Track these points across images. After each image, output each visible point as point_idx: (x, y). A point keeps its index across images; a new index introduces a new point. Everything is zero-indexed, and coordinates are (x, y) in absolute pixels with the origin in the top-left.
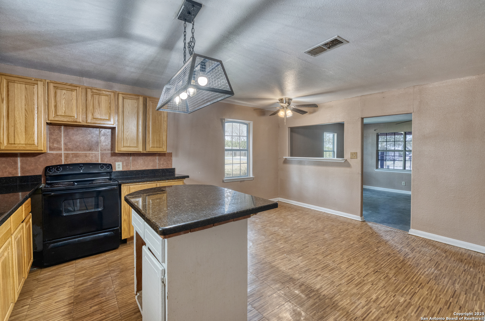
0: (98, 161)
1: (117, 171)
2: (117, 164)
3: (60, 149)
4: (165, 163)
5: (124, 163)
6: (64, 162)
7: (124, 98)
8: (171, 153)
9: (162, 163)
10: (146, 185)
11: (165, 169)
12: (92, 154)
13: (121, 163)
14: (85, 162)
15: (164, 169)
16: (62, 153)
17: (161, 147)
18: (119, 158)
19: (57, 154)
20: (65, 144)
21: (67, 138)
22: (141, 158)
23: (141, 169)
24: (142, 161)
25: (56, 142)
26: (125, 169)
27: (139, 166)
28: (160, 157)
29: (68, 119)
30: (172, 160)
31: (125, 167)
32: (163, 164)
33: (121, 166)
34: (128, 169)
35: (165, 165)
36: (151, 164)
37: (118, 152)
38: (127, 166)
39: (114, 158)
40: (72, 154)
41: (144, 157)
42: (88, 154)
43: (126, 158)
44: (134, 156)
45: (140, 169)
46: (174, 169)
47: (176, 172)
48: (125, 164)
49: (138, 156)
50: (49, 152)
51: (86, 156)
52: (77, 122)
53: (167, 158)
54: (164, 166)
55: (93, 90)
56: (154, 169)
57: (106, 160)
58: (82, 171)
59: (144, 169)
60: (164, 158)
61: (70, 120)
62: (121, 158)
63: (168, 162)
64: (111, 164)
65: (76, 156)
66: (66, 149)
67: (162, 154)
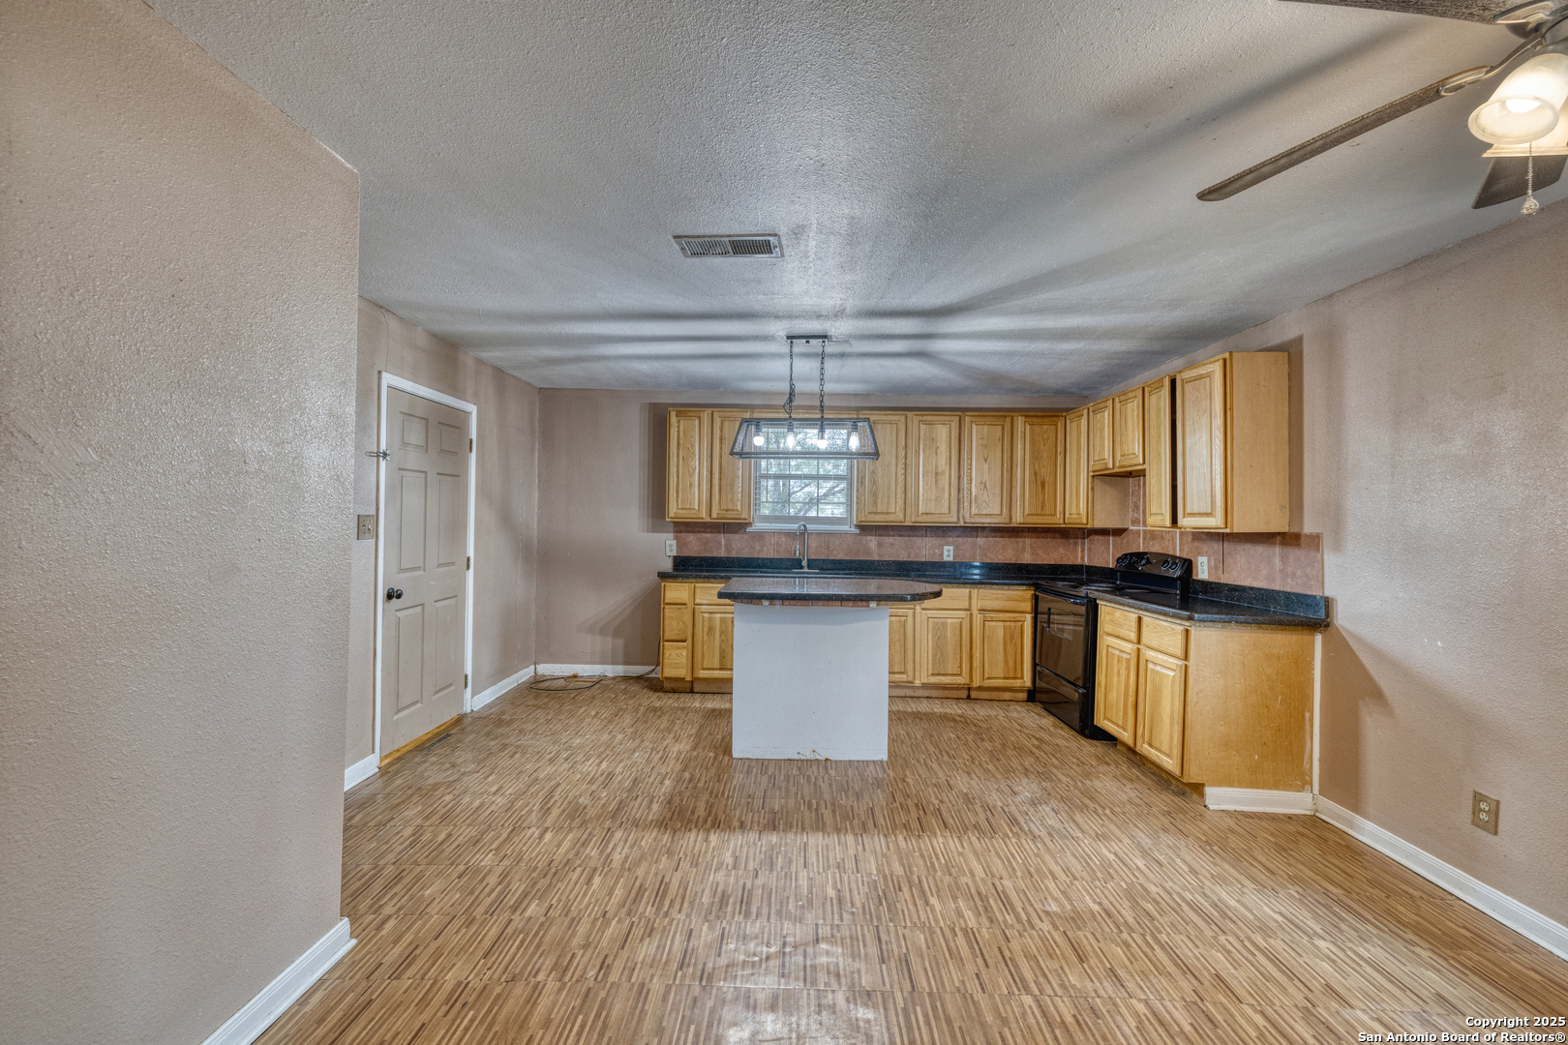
0: (1175, 549)
2: (1200, 559)
3: (1138, 522)
4: (1300, 574)
5: (1212, 559)
6: (1142, 549)
7: (1150, 396)
8: (1320, 537)
9: (1290, 570)
10: (1123, 612)
11: (1296, 594)
12: (1168, 533)
13: (1205, 560)
15: (1292, 594)
16: (1140, 530)
18: (1205, 548)
19: (1137, 532)
20: (1143, 512)
21: (1145, 499)
22: (1241, 548)
23: (1242, 584)
25: (1135, 509)
26: (1213, 578)
28: (1284, 550)
30: (1321, 562)
31: (1213, 571)
32: (1293, 576)
33: (1206, 568)
34: (1218, 578)
35: (1300, 581)
36: (1264, 572)
38: (1216, 567)
39: (1196, 544)
40: (1149, 532)
41: (1247, 547)
42: (1164, 534)
43: (1215, 546)
44: (1229, 541)
45: (1239, 584)
46: (1330, 601)
48: (1212, 563)
49: (1236, 541)
50: (1130, 528)
51: (1162, 538)
52: (1108, 468)
53: (1304, 553)
54: (1297, 584)
55: (1120, 398)
56: (1270, 587)
57: (1178, 549)
59: (1248, 585)
60: (1297, 551)
61: (1103, 466)
62: (1208, 546)
63: (1310, 570)
67: (1289, 539)
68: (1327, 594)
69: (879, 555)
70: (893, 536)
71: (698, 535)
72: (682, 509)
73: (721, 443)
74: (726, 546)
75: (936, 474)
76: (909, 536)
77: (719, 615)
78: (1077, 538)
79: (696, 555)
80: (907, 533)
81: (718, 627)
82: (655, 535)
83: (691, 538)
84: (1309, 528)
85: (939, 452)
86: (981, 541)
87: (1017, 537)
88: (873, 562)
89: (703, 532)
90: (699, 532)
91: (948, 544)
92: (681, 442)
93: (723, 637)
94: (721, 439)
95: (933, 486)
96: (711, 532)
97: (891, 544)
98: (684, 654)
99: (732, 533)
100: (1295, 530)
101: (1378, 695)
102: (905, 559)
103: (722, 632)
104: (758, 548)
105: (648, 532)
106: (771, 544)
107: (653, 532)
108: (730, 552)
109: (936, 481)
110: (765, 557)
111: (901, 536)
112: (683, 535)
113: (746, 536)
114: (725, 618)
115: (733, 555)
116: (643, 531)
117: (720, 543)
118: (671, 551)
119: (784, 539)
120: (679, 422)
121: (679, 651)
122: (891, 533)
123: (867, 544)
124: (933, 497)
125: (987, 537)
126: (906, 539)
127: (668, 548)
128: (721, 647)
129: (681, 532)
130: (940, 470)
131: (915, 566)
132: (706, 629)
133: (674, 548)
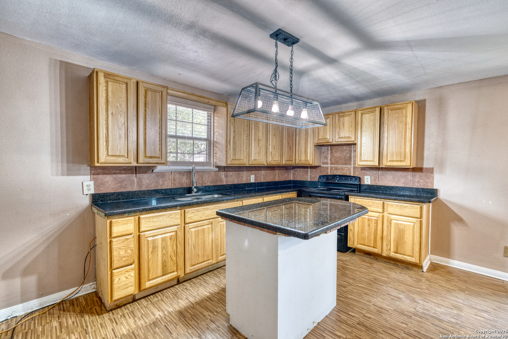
0: (350, 173)
1: (365, 185)
2: (366, 177)
3: (327, 163)
4: (422, 181)
5: (373, 177)
6: (330, 174)
7: (362, 114)
8: (433, 169)
9: (416, 180)
10: (371, 201)
11: (421, 188)
12: (347, 167)
13: (369, 177)
14: (342, 174)
15: (418, 188)
16: (328, 166)
17: (403, 161)
18: (368, 172)
19: (326, 167)
20: (331, 160)
21: (332, 155)
22: (390, 173)
23: (390, 185)
24: (391, 177)
25: (325, 159)
26: (373, 184)
27: (388, 181)
28: (414, 173)
29: (324, 141)
30: (433, 177)
31: (373, 181)
32: (418, 182)
33: (369, 180)
34: (376, 184)
35: (422, 184)
36: (402, 181)
37: (358, 166)
38: (375, 180)
39: (363, 171)
40: (334, 167)
41: (393, 172)
42: (344, 168)
43: (375, 172)
44: (383, 170)
45: (388, 185)
46: (436, 190)
47: (441, 195)
48: (373, 179)
49: (386, 171)
50: (322, 166)
51: (343, 169)
52: (329, 142)
53: (424, 174)
54: (420, 185)
55: (339, 114)
56: (405, 186)
57: (357, 173)
58: (336, 181)
59: (393, 186)
60: (420, 174)
61: (326, 141)
62: (369, 172)
63: (427, 180)
64: (361, 177)
65: (337, 169)
66: (331, 164)
67: (418, 170)
68: (435, 187)
69: (226, 182)
70: (232, 171)
71: (115, 176)
72: (112, 156)
73: (146, 107)
74: (138, 183)
75: (259, 140)
76: (238, 171)
77: (160, 237)
78: (289, 170)
79: (112, 191)
80: (237, 170)
81: (160, 246)
82: (71, 177)
83: (108, 179)
84: (426, 165)
85: (259, 129)
86: (263, 172)
87: (274, 170)
88: (224, 186)
89: (118, 173)
90: (115, 173)
91: (252, 174)
92: (110, 99)
93: (164, 252)
94: (145, 104)
95: (257, 146)
96: (126, 173)
97: (231, 176)
98: (132, 274)
99: (143, 173)
100: (419, 166)
101: (460, 220)
102: (237, 183)
103: (163, 248)
104: (161, 183)
105: (63, 175)
106: (169, 179)
107: (68, 175)
108: (141, 187)
109: (259, 144)
110: (166, 188)
111: (235, 171)
112: (100, 177)
113: (153, 175)
114: (165, 237)
115: (144, 188)
116: (57, 175)
117: (133, 181)
118: (89, 190)
119: (177, 176)
120: (107, 82)
121: (127, 275)
122: (231, 170)
123: (221, 176)
124: (257, 152)
125: (265, 170)
126: (237, 172)
127: (85, 188)
128: (162, 259)
129: (98, 174)
130: (260, 139)
131: (241, 186)
132: (151, 249)
133: (92, 187)
